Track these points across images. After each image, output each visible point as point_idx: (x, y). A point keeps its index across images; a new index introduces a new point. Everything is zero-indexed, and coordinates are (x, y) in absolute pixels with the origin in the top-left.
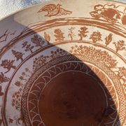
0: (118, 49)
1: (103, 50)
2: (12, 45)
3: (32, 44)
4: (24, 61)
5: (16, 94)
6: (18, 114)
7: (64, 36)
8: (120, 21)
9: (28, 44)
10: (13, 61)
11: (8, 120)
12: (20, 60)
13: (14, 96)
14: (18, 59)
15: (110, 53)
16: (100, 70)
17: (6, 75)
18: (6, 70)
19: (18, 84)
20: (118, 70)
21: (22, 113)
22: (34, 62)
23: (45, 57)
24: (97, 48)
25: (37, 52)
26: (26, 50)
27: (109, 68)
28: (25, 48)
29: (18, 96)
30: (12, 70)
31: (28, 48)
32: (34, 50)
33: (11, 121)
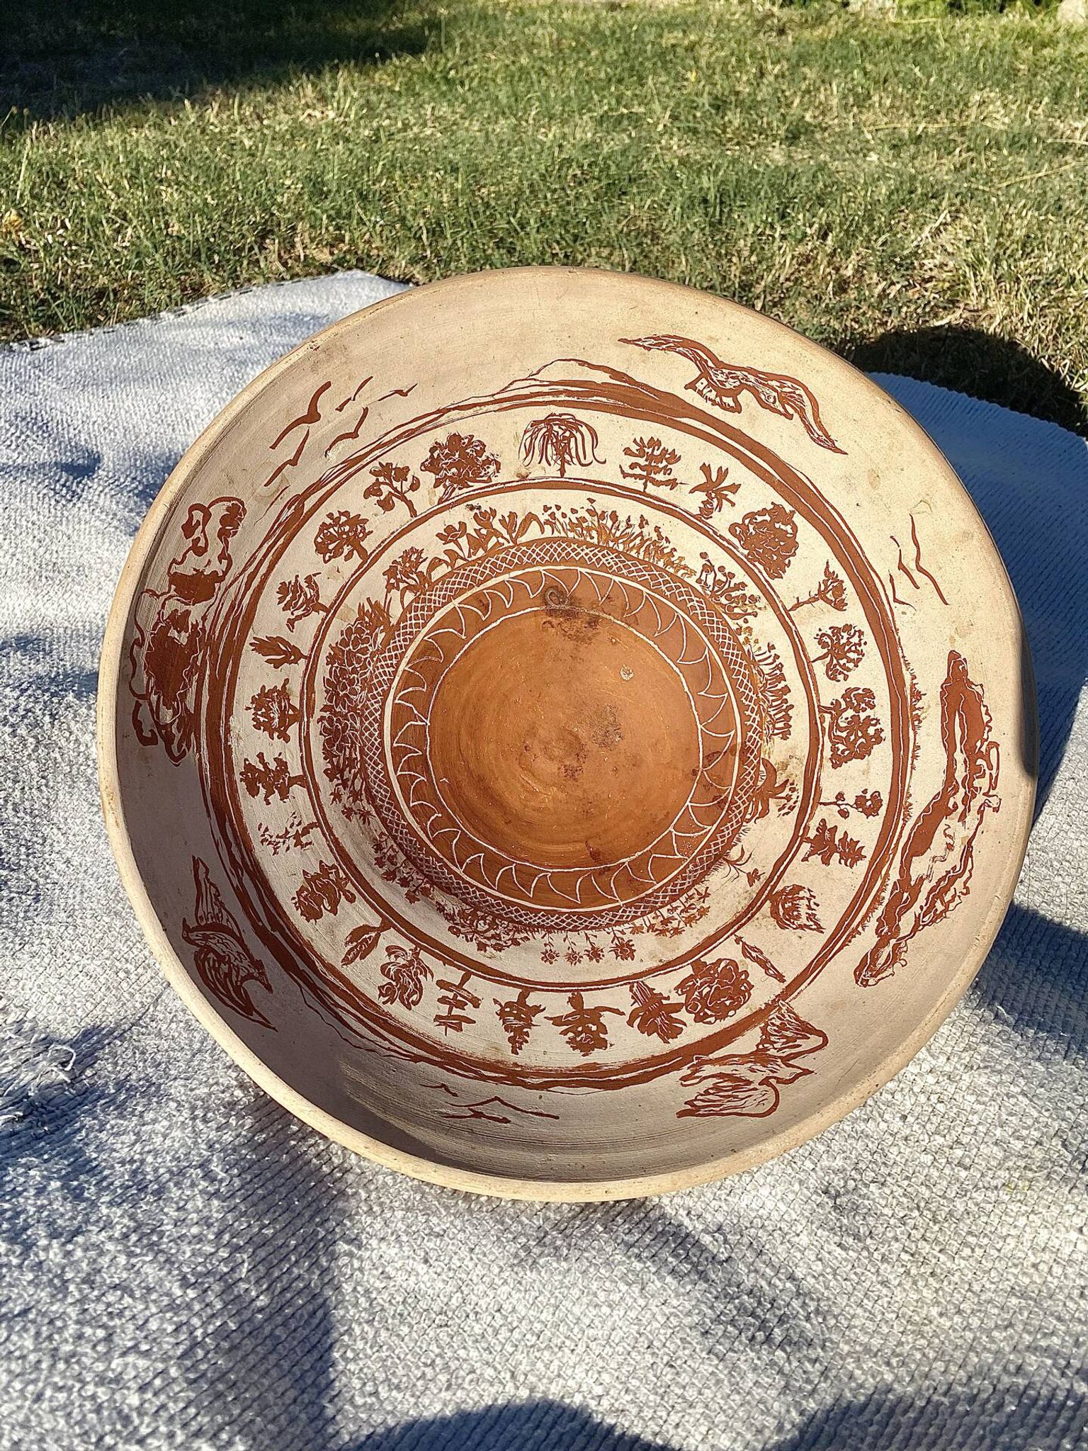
0: (313, 605)
1: (323, 670)
2: (493, 1067)
3: (431, 991)
4: (527, 987)
5: (662, 932)
6: (717, 879)
7: (314, 869)
8: (196, 612)
9: (444, 1010)
10: (557, 1021)
11: (758, 885)
12: (532, 1000)
13: (677, 931)
14: (537, 1009)
15: (333, 637)
16: (403, 666)
17: (627, 1006)
18: (606, 1018)
19: (625, 950)
20: (395, 594)
21: (707, 871)
22: (499, 948)
23: (450, 917)
24: (320, 699)
25: (450, 957)
26: (476, 1003)
27: (391, 631)
28: (469, 1011)
29: (666, 922)
30: (591, 1000)
31: (457, 998)
32: (454, 976)
33: (753, 877)
